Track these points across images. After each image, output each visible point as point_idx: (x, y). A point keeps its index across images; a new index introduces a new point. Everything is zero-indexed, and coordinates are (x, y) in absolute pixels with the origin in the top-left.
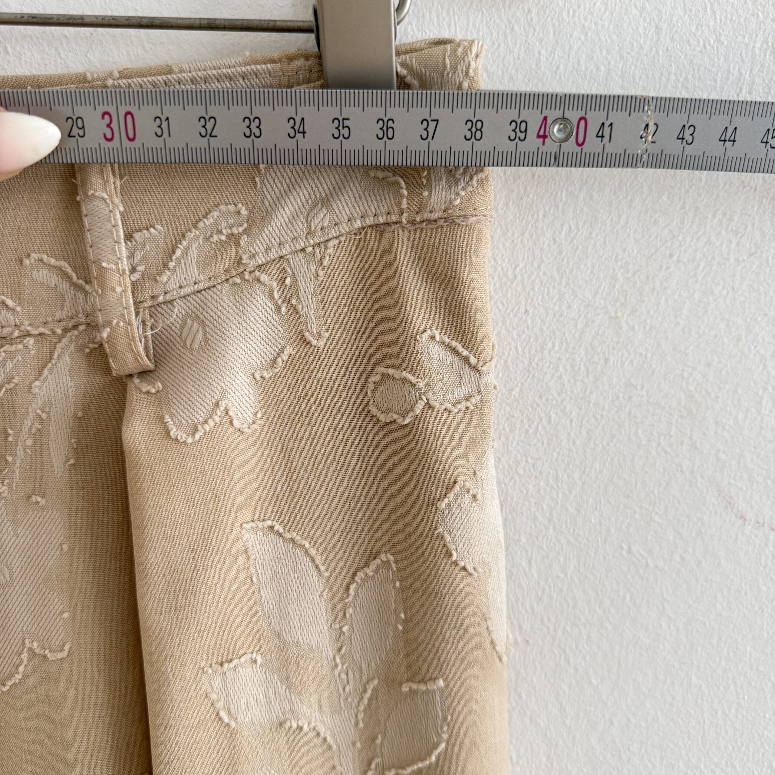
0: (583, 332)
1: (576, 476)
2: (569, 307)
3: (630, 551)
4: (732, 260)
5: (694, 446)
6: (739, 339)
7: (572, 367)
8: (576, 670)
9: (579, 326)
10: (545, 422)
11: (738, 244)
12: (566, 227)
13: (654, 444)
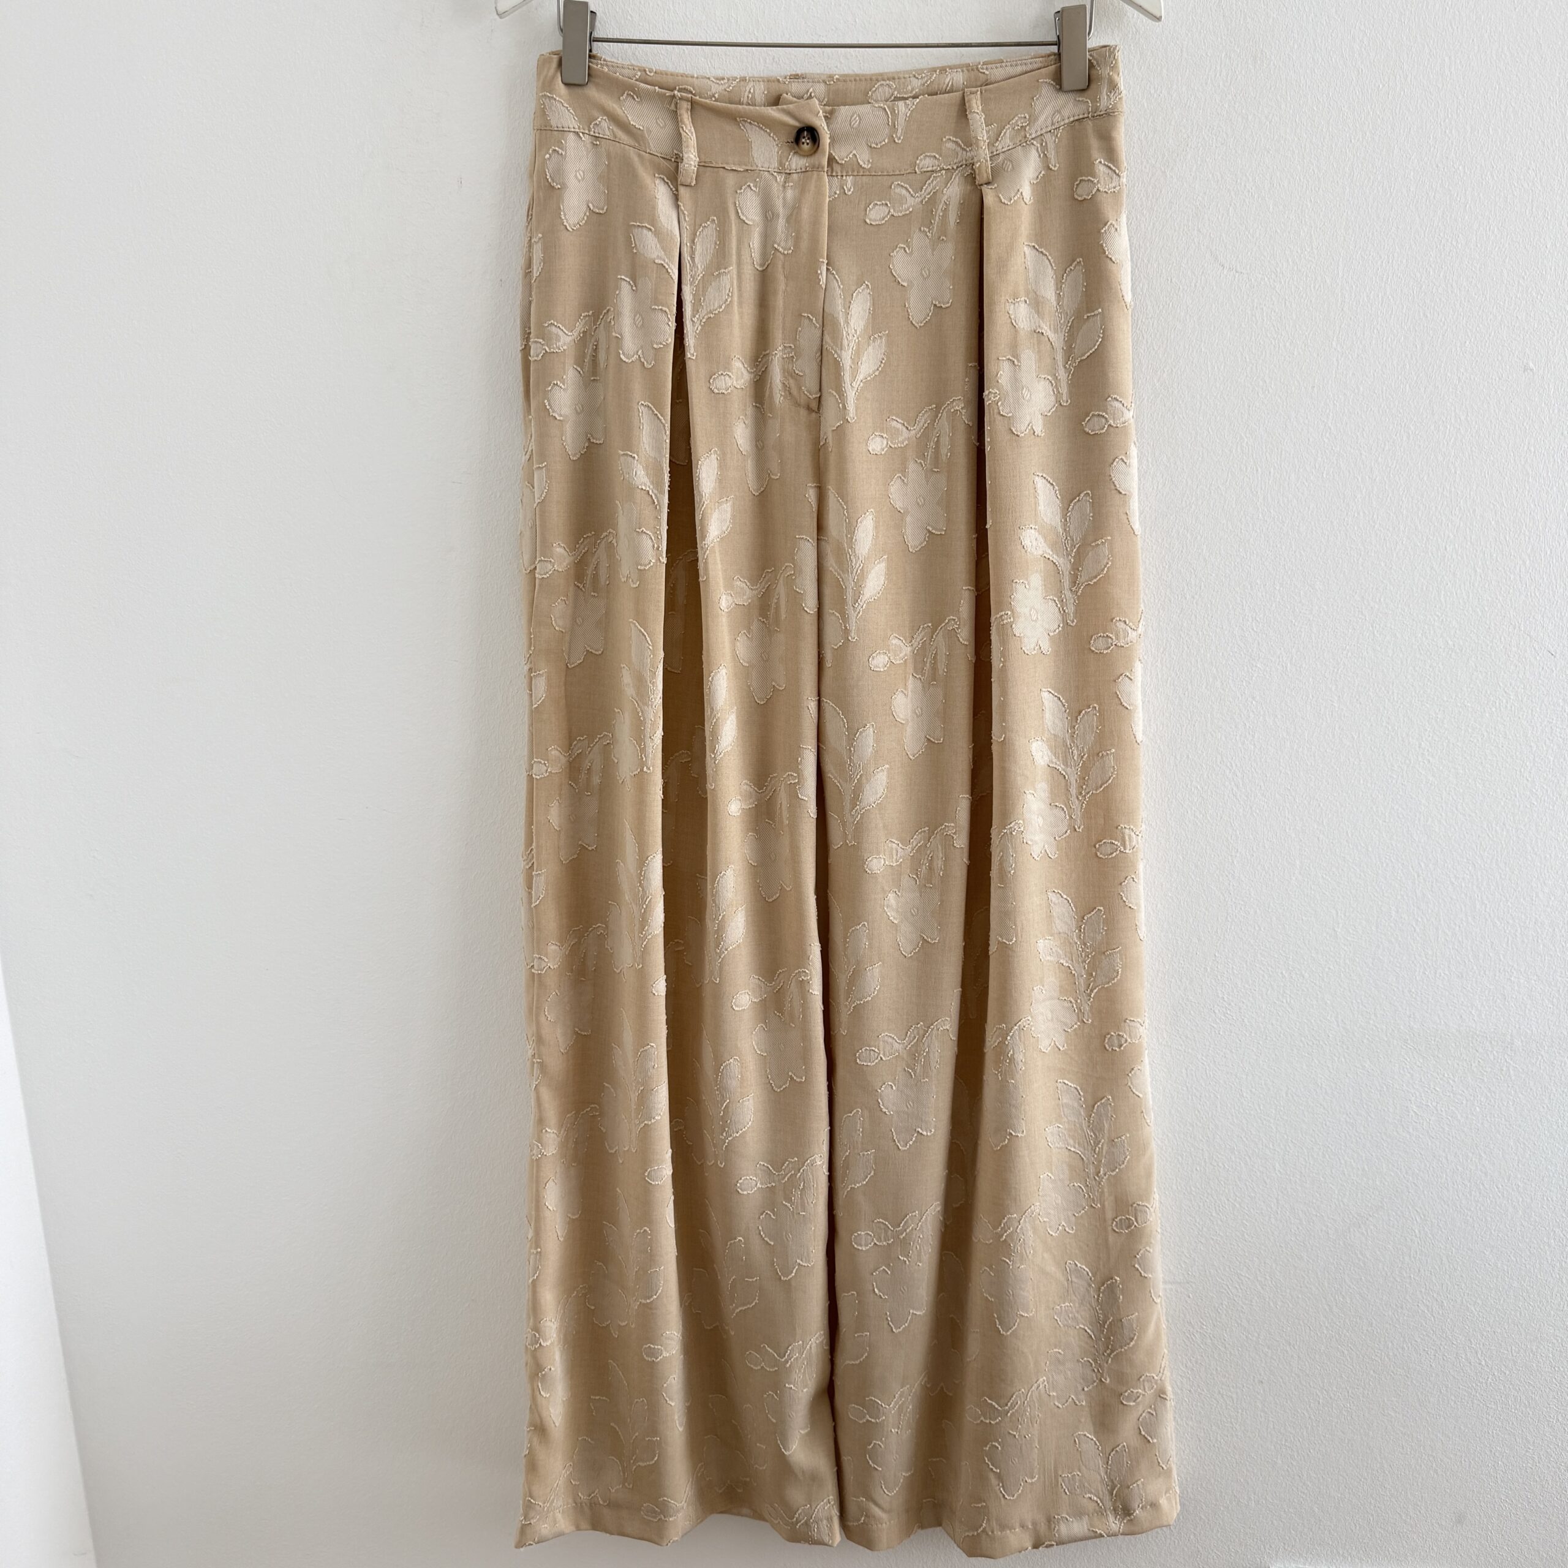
0: (1151, 178)
1: (1148, 245)
2: (1145, 167)
3: (1171, 282)
4: (1214, 146)
5: (1199, 230)
6: (1218, 181)
7: (1147, 194)
8: (1147, 342)
9: (1150, 175)
10: (1135, 218)
11: (1216, 140)
12: (1144, 134)
13: (1181, 230)
